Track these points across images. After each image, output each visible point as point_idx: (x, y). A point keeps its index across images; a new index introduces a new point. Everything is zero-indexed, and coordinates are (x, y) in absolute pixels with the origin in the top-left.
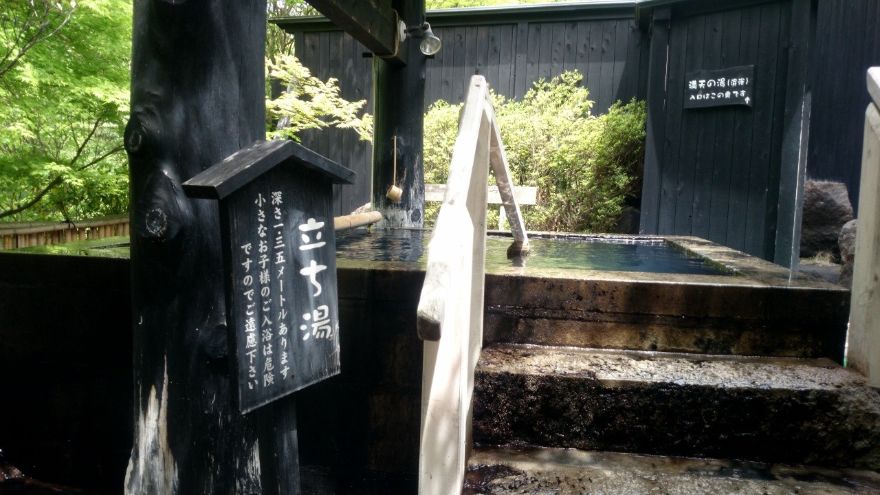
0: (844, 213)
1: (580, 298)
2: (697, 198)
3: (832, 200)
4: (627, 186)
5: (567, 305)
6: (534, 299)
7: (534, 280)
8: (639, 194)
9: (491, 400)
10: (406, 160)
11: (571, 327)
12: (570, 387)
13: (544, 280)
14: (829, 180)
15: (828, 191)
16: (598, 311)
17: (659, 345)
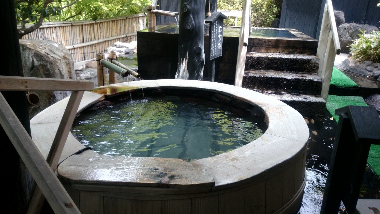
0: (342, 22)
1: (265, 43)
2: (297, 17)
3: (339, 18)
4: (276, 11)
5: (263, 44)
6: (256, 43)
7: (256, 39)
8: (280, 14)
9: (248, 62)
10: (213, 4)
11: (263, 49)
12: (263, 59)
13: (258, 39)
14: (340, 11)
15: (339, 14)
16: (269, 45)
17: (280, 52)
